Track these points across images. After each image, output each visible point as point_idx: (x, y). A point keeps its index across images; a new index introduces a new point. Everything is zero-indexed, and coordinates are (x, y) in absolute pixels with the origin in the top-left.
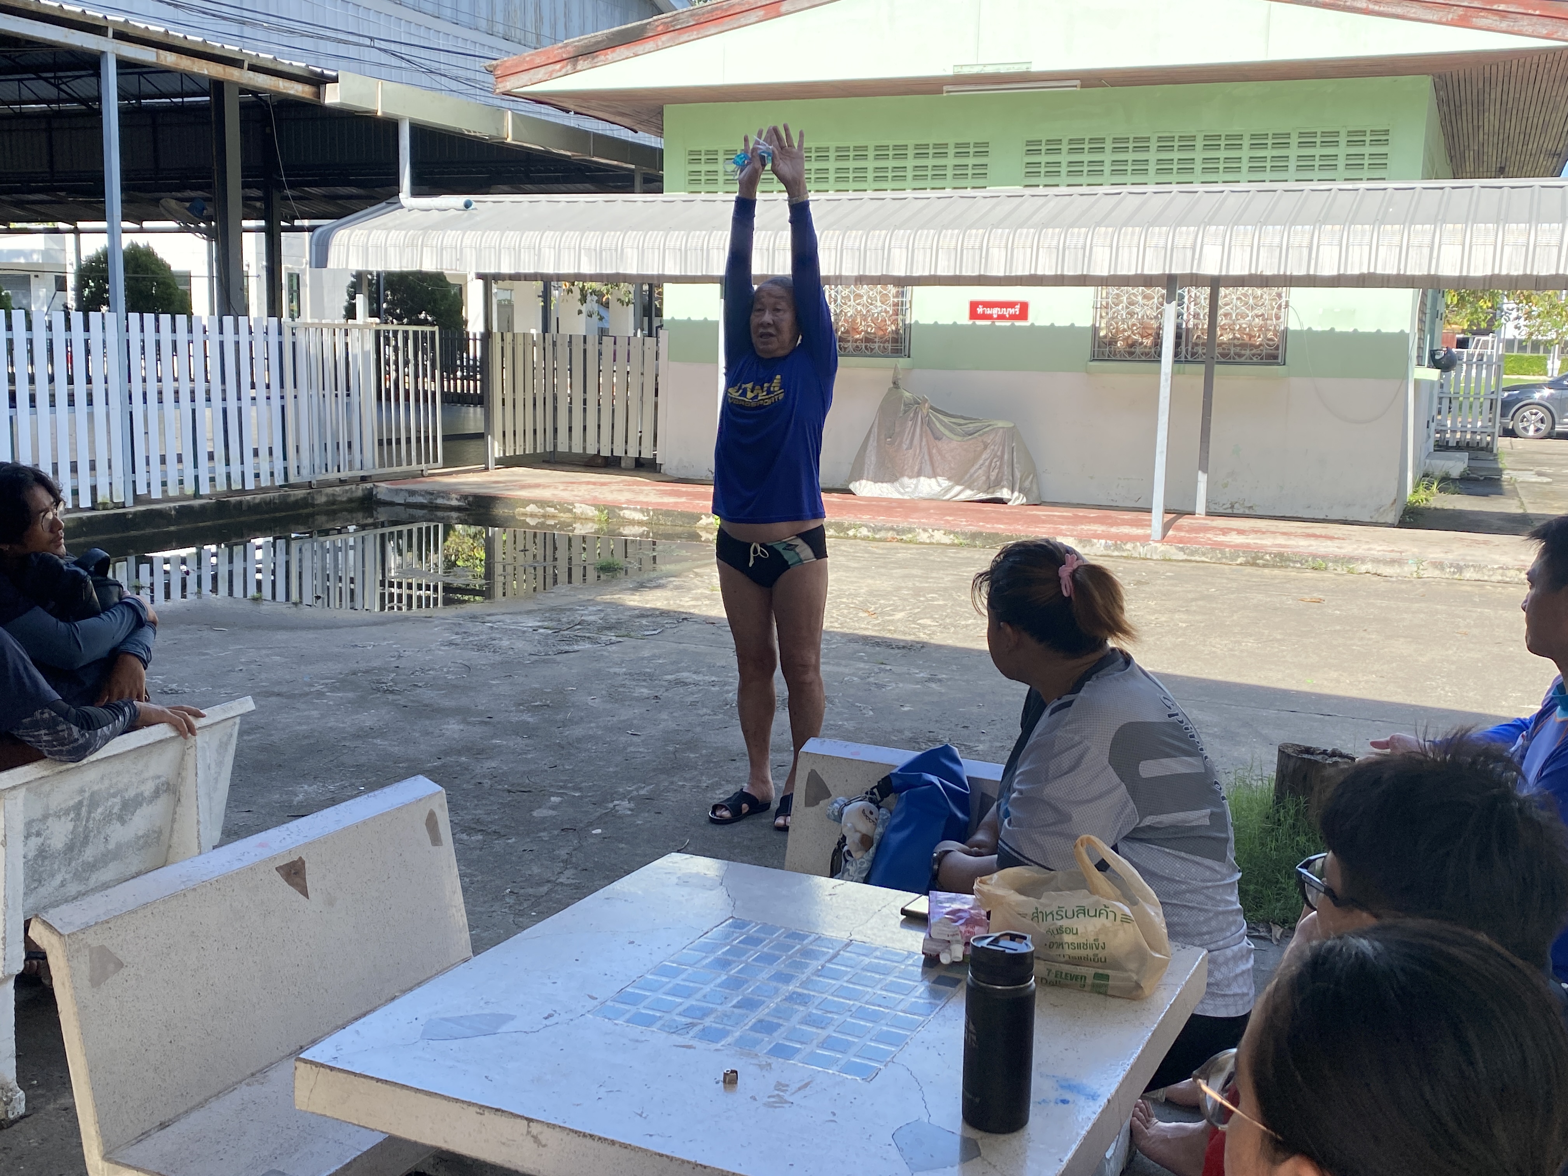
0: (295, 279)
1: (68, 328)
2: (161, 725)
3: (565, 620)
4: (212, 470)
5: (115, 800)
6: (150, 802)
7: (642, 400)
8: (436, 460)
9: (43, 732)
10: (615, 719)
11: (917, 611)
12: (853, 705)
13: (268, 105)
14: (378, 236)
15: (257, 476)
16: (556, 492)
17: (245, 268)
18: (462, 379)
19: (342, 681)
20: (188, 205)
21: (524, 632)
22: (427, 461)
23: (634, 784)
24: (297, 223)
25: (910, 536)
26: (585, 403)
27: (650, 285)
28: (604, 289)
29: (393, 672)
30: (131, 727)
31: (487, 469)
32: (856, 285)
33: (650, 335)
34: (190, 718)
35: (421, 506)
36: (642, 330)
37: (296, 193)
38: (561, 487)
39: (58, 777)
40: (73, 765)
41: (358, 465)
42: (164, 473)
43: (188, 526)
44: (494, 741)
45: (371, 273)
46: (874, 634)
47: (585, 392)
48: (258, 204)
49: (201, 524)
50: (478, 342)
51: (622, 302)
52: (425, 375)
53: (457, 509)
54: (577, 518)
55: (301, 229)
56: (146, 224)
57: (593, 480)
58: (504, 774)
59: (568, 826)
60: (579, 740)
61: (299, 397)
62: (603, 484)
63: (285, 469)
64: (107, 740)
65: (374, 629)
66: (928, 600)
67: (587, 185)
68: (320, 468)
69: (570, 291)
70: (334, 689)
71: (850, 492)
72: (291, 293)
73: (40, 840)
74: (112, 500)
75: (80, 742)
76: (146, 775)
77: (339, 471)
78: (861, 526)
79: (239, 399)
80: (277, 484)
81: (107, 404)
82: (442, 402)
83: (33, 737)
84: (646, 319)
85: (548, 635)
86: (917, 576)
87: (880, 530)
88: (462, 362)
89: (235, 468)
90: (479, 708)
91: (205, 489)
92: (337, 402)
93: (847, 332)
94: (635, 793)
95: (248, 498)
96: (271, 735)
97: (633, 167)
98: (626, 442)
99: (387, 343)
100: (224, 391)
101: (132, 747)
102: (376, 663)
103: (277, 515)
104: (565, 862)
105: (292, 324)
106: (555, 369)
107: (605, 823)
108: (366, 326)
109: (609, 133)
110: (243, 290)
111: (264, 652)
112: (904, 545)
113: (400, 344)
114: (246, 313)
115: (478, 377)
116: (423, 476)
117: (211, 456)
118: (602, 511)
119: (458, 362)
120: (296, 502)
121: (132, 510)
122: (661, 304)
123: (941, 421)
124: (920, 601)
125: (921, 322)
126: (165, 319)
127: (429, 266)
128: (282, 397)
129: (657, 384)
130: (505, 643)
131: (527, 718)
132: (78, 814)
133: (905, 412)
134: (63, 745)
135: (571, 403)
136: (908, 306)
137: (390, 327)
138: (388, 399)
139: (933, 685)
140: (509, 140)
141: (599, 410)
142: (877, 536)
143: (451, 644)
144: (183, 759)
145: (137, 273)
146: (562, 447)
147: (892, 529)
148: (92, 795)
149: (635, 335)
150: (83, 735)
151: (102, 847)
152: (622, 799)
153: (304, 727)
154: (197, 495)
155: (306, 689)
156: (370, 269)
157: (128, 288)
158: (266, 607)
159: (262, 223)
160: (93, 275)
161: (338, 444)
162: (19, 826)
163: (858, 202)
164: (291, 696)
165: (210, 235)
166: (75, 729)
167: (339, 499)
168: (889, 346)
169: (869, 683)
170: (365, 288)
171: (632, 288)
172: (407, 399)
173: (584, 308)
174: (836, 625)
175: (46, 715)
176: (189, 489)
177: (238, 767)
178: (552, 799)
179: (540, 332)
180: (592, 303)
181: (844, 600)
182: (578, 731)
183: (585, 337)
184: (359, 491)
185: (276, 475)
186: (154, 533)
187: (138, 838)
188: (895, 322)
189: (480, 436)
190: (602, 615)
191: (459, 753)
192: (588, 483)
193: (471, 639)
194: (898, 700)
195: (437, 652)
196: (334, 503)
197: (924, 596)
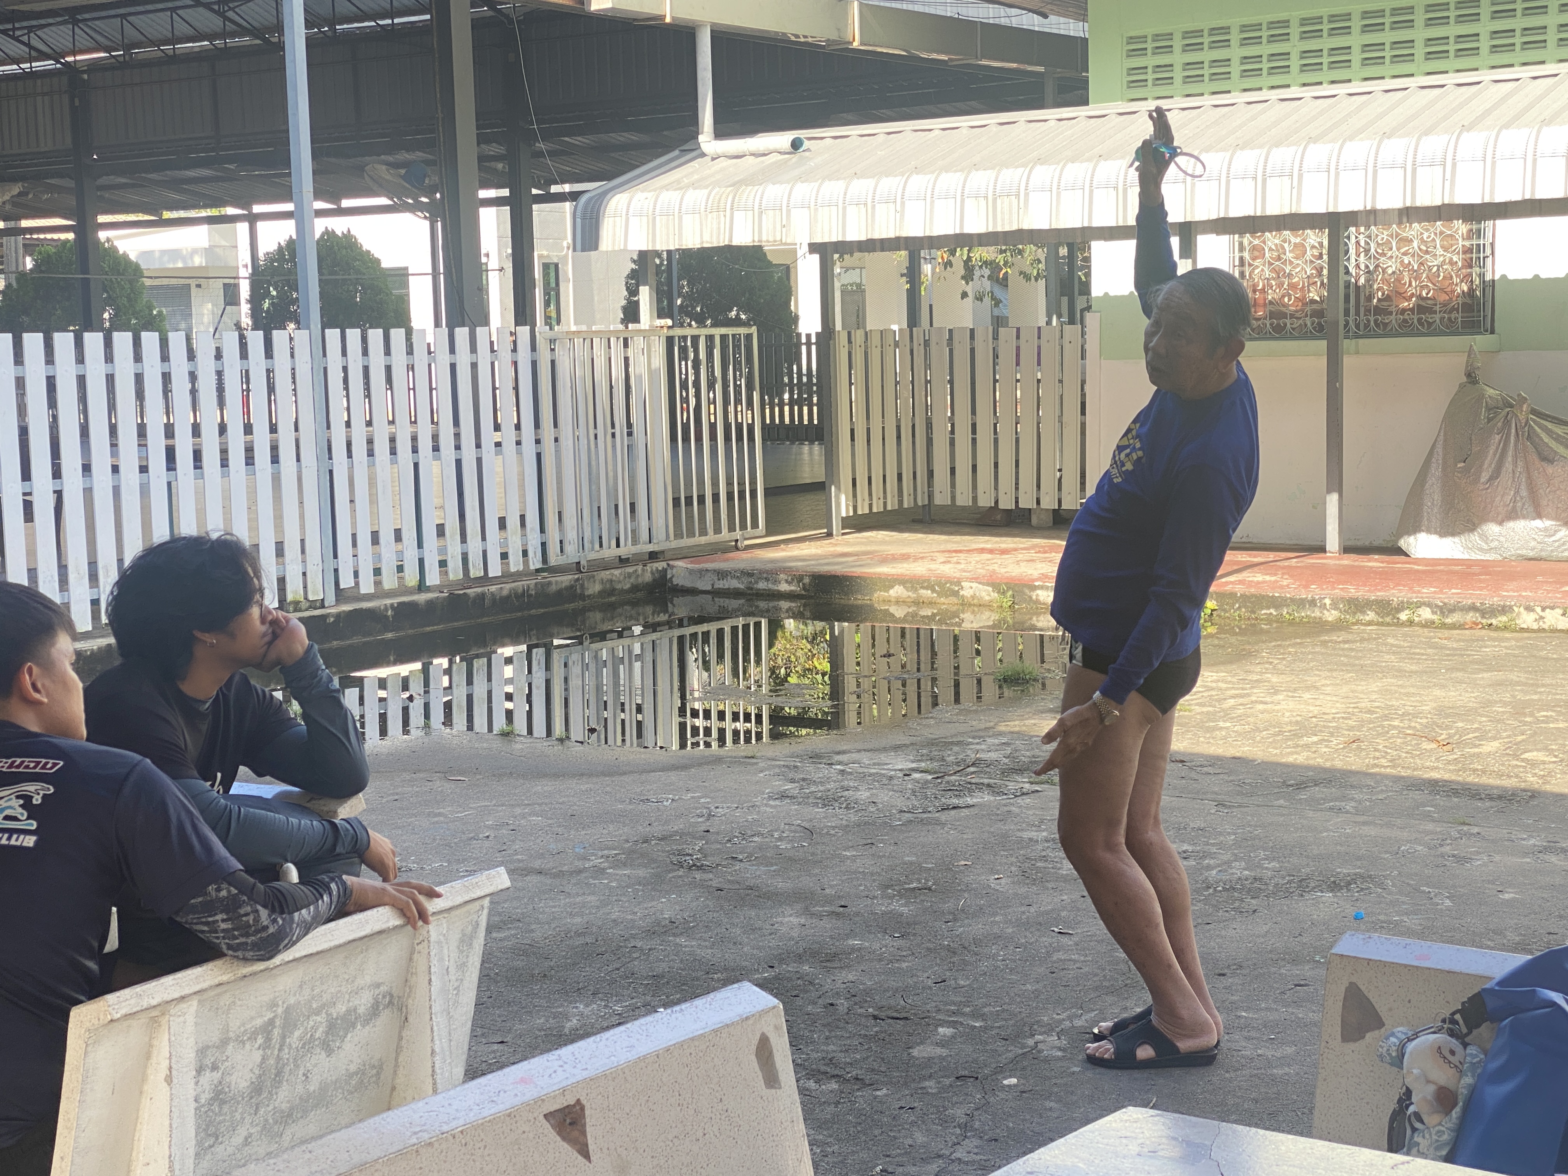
0: (552, 270)
1: (244, 354)
2: (380, 909)
3: (951, 759)
4: (443, 550)
5: (319, 1019)
6: (366, 1022)
7: (1061, 422)
8: (755, 525)
9: (219, 917)
10: (1032, 910)
11: (1520, 738)
12: (1417, 890)
13: (511, 22)
14: (670, 197)
15: (504, 556)
16: (933, 566)
17: (484, 260)
18: (791, 404)
19: (631, 852)
20: (403, 171)
21: (891, 778)
22: (743, 527)
23: (1066, 1009)
24: (555, 189)
25: (1504, 619)
26: (974, 431)
27: (1071, 246)
28: (1000, 259)
29: (702, 838)
30: (341, 912)
31: (829, 535)
32: (1400, 223)
33: (1072, 322)
34: (422, 898)
35: (736, 594)
36: (1059, 316)
37: (552, 146)
38: (941, 558)
39: (242, 983)
40: (261, 966)
41: (645, 536)
42: (377, 557)
43: (410, 632)
44: (851, 942)
45: (658, 254)
46: (1447, 777)
47: (974, 412)
48: (500, 166)
49: (428, 629)
50: (814, 348)
51: (1027, 277)
52: (738, 401)
53: (790, 596)
54: (965, 604)
55: (560, 198)
56: (346, 203)
57: (989, 546)
58: (867, 992)
59: (966, 1073)
60: (977, 942)
61: (561, 439)
62: (1004, 552)
63: (543, 544)
64: (308, 928)
65: (673, 776)
66: (1538, 721)
67: (973, 103)
68: (592, 543)
69: (948, 264)
70: (617, 864)
71: (1400, 552)
72: (547, 293)
73: (217, 1075)
74: (306, 598)
75: (271, 930)
76: (360, 982)
77: (618, 546)
78: (1420, 605)
79: (478, 446)
80: (532, 567)
81: (298, 460)
82: (764, 440)
83: (207, 924)
84: (1065, 300)
85: (927, 782)
86: (1518, 683)
87: (1452, 611)
88: (791, 379)
89: (474, 546)
90: (827, 891)
91: (433, 578)
92: (614, 446)
93: (1388, 298)
94: (1067, 1023)
95: (493, 588)
96: (532, 931)
97: (1041, 69)
98: (1039, 486)
99: (684, 356)
100: (457, 436)
101: (342, 941)
102: (678, 826)
103: (533, 612)
104: (964, 1127)
105: (550, 334)
106: (927, 382)
107: (1024, 1069)
108: (653, 330)
109: (1004, 21)
110: (481, 290)
111: (518, 811)
112: (1493, 634)
113: (702, 355)
114: (486, 322)
115: (815, 399)
116: (737, 548)
117: (441, 530)
118: (1004, 593)
119: (786, 380)
120: (559, 592)
121: (333, 611)
122: (1088, 275)
123: (1549, 432)
124: (1525, 723)
125: (1511, 277)
126: (375, 335)
127: (742, 238)
128: (538, 442)
129: (1083, 395)
130: (863, 795)
131: (899, 906)
132: (268, 1039)
133: (1489, 420)
134: (247, 935)
135: (952, 432)
136: (1488, 251)
137: (688, 332)
138: (686, 439)
139: (1553, 859)
140: (856, 44)
141: (996, 441)
142: (1448, 621)
143: (783, 796)
144: (411, 959)
145: (335, 273)
146: (941, 498)
147: (1473, 608)
148: (287, 1011)
149: (1049, 323)
150: (274, 921)
151: (300, 1088)
152: (1048, 1033)
153: (578, 920)
154: (421, 587)
155: (579, 864)
156: (658, 247)
157: (323, 296)
158: (520, 745)
159: (505, 192)
160: (276, 279)
161: (616, 506)
162: (189, 1055)
163: (1400, 94)
164: (560, 874)
165: (433, 213)
166: (264, 913)
167: (619, 587)
168: (1459, 317)
169: (1442, 856)
170: (651, 277)
171: (1041, 254)
172: (713, 437)
173: (969, 289)
174: (1383, 762)
175: (224, 893)
176: (411, 578)
177: (486, 978)
178: (941, 1030)
179: (905, 325)
180: (982, 282)
181: (1396, 723)
182: (976, 928)
183: (972, 331)
184: (646, 573)
185: (531, 554)
186: (365, 643)
187: (351, 1076)
188: (1468, 278)
189: (820, 487)
190: (1009, 751)
191: (800, 958)
192: (982, 551)
193: (813, 789)
194: (1493, 882)
195: (763, 809)
196: (612, 592)
197: (1532, 714)
